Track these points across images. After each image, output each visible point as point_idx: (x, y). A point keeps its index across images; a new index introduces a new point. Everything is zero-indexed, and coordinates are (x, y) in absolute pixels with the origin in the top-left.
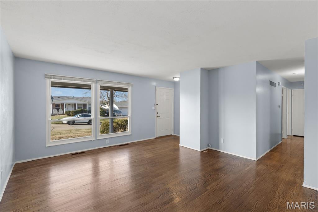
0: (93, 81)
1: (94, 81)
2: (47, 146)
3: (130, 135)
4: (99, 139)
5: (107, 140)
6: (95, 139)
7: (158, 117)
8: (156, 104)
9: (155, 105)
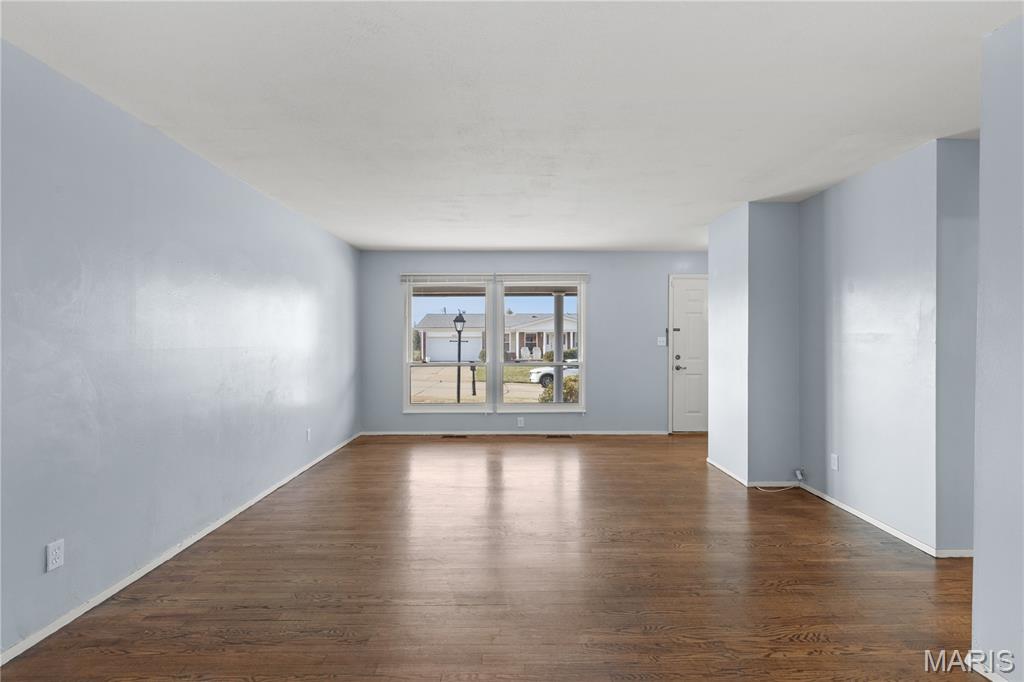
0: (486, 278)
1: (490, 278)
2: (405, 412)
3: (581, 413)
4: (500, 414)
5: (519, 419)
6: (491, 412)
7: (678, 368)
8: (671, 330)
9: (667, 331)
